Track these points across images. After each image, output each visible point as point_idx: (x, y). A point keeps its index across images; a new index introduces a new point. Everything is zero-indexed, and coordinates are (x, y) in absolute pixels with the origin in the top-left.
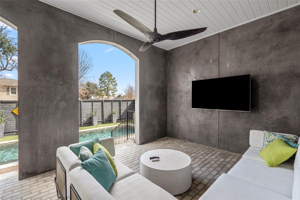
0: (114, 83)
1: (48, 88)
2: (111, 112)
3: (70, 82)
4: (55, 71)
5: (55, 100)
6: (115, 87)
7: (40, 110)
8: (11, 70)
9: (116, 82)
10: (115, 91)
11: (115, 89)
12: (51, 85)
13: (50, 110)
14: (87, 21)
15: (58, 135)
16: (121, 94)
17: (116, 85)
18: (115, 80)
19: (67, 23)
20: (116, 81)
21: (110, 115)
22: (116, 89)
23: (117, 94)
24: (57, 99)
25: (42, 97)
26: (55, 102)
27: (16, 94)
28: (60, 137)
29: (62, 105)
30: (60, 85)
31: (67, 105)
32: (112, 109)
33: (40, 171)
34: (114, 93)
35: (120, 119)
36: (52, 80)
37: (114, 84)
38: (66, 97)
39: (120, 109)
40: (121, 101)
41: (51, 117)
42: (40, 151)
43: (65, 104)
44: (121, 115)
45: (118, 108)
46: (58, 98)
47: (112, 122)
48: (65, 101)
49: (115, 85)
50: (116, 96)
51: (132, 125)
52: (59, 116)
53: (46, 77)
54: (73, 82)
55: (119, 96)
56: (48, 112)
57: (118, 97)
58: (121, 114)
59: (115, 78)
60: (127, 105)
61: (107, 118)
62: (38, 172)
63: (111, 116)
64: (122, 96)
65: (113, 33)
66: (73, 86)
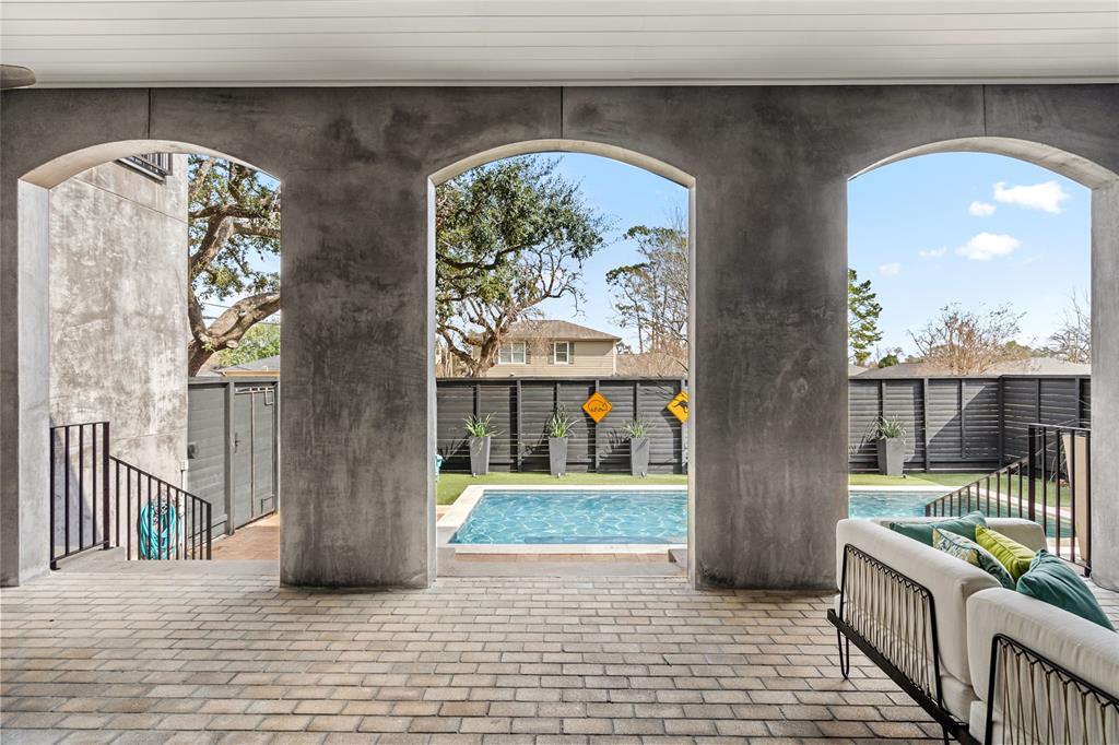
0: (862, 304)
1: (761, 337)
2: (876, 428)
3: (820, 312)
4: (781, 282)
5: (779, 373)
6: (871, 323)
7: (742, 403)
8: (558, 296)
9: (875, 301)
10: (870, 339)
11: (868, 329)
12: (768, 326)
13: (765, 405)
14: (877, 91)
15: (787, 483)
16: (898, 350)
17: (875, 311)
18: (870, 293)
19: (813, 121)
20: (874, 295)
21: (873, 441)
22: (876, 331)
23: (876, 352)
24: (785, 369)
25: (748, 365)
26: (778, 381)
27: (566, 360)
28: (792, 490)
29: (799, 391)
30: (792, 324)
31: (811, 390)
32: (881, 414)
33: (740, 579)
34: (863, 347)
35: (923, 464)
36: (772, 311)
37: (863, 310)
38: (811, 362)
39: (923, 419)
40: (926, 382)
41: (769, 424)
42: (741, 523)
43: (807, 387)
44: (924, 446)
45: (913, 412)
46: (788, 367)
47: (883, 472)
48: (805, 378)
49: (868, 314)
50: (874, 359)
51: (993, 494)
52: (790, 423)
53: (758, 305)
54: (828, 313)
55: (887, 361)
56: (760, 410)
57: (881, 367)
58: (924, 440)
59: (869, 283)
60: (960, 403)
61: (859, 452)
62: (737, 582)
63: (875, 446)
64: (901, 359)
65: (979, 98)
66: (830, 327)
